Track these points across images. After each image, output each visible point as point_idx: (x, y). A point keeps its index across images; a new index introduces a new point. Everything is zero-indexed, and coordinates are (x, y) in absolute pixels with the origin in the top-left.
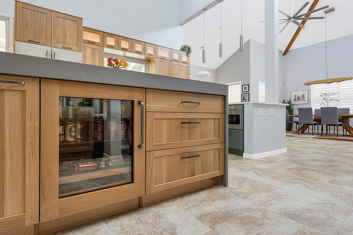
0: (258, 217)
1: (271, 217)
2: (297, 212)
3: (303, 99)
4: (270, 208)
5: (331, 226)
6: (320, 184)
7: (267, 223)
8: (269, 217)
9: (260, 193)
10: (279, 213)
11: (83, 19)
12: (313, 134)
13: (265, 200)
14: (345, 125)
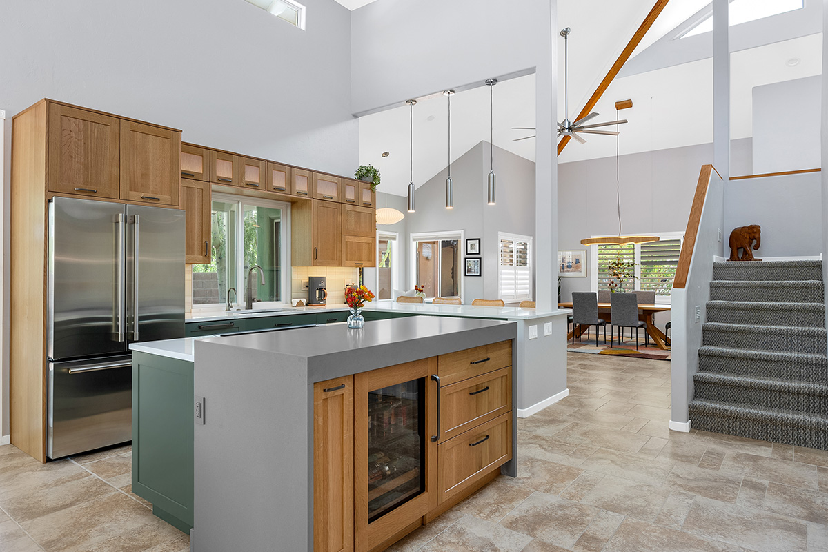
0: (575, 515)
1: (589, 512)
2: (615, 502)
3: (577, 267)
4: (584, 502)
5: (652, 513)
6: (630, 456)
7: (589, 520)
8: (587, 512)
9: (563, 481)
10: (595, 506)
11: (181, 131)
12: (597, 343)
13: (574, 491)
14: (648, 326)
